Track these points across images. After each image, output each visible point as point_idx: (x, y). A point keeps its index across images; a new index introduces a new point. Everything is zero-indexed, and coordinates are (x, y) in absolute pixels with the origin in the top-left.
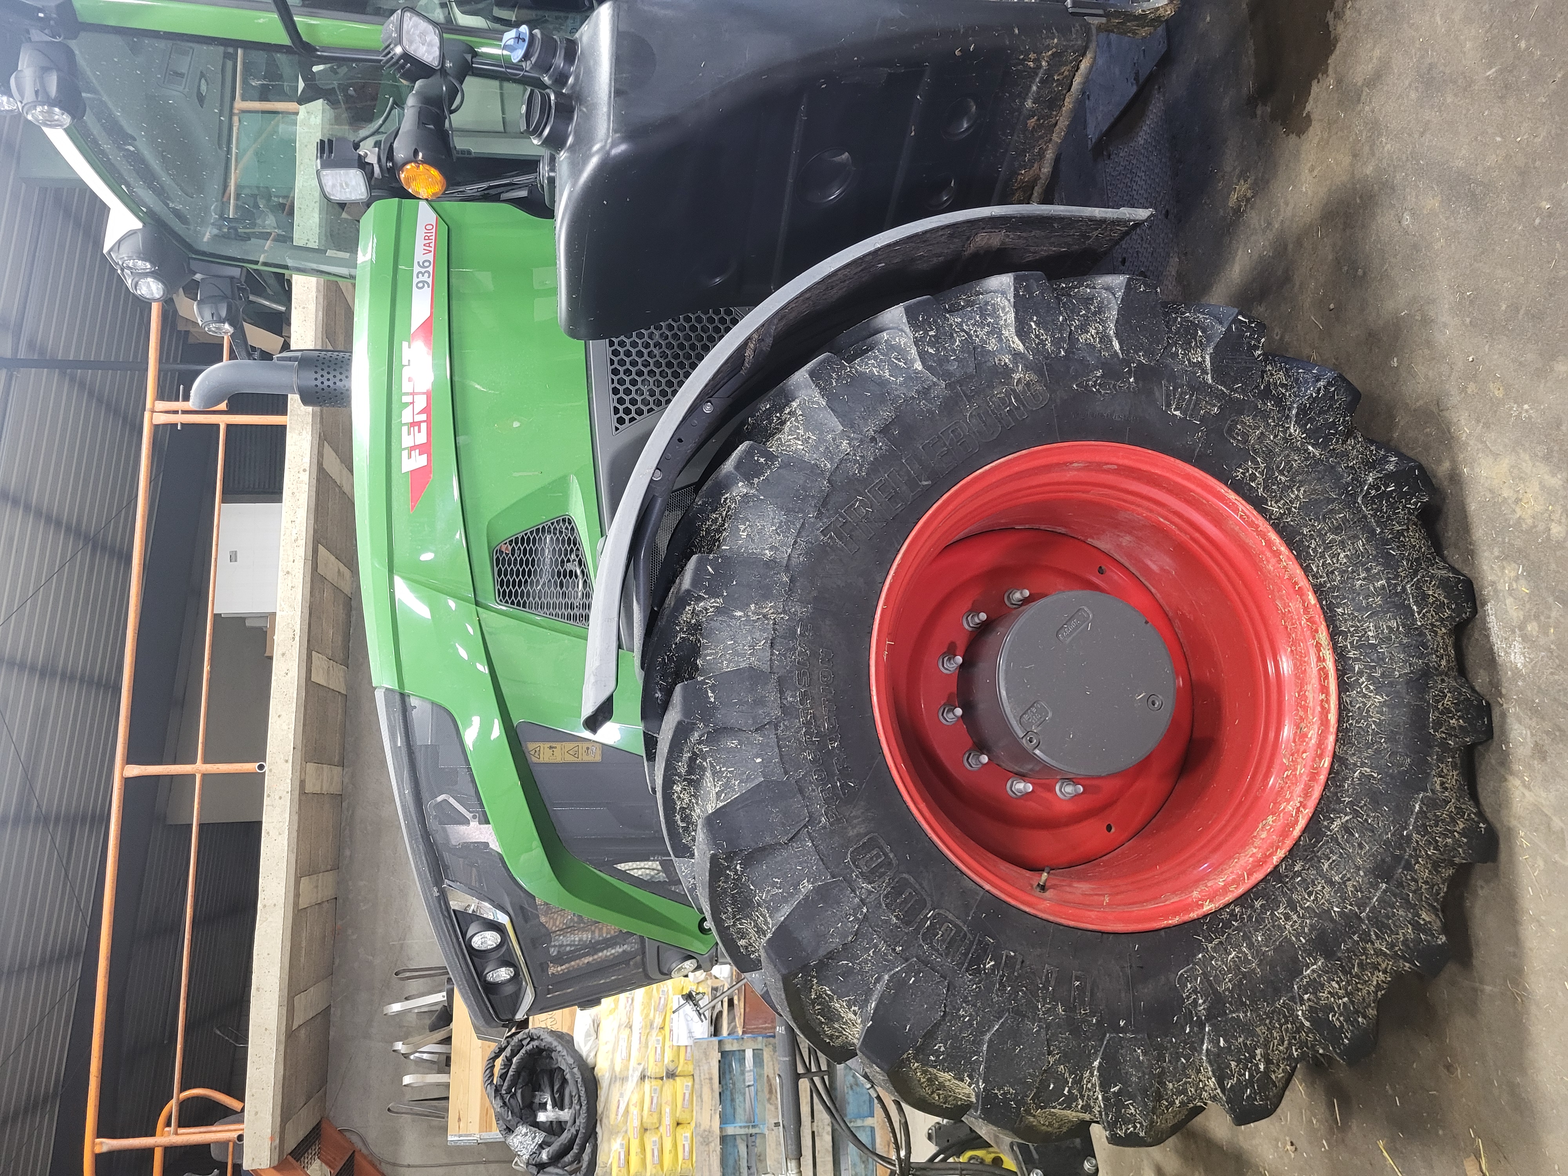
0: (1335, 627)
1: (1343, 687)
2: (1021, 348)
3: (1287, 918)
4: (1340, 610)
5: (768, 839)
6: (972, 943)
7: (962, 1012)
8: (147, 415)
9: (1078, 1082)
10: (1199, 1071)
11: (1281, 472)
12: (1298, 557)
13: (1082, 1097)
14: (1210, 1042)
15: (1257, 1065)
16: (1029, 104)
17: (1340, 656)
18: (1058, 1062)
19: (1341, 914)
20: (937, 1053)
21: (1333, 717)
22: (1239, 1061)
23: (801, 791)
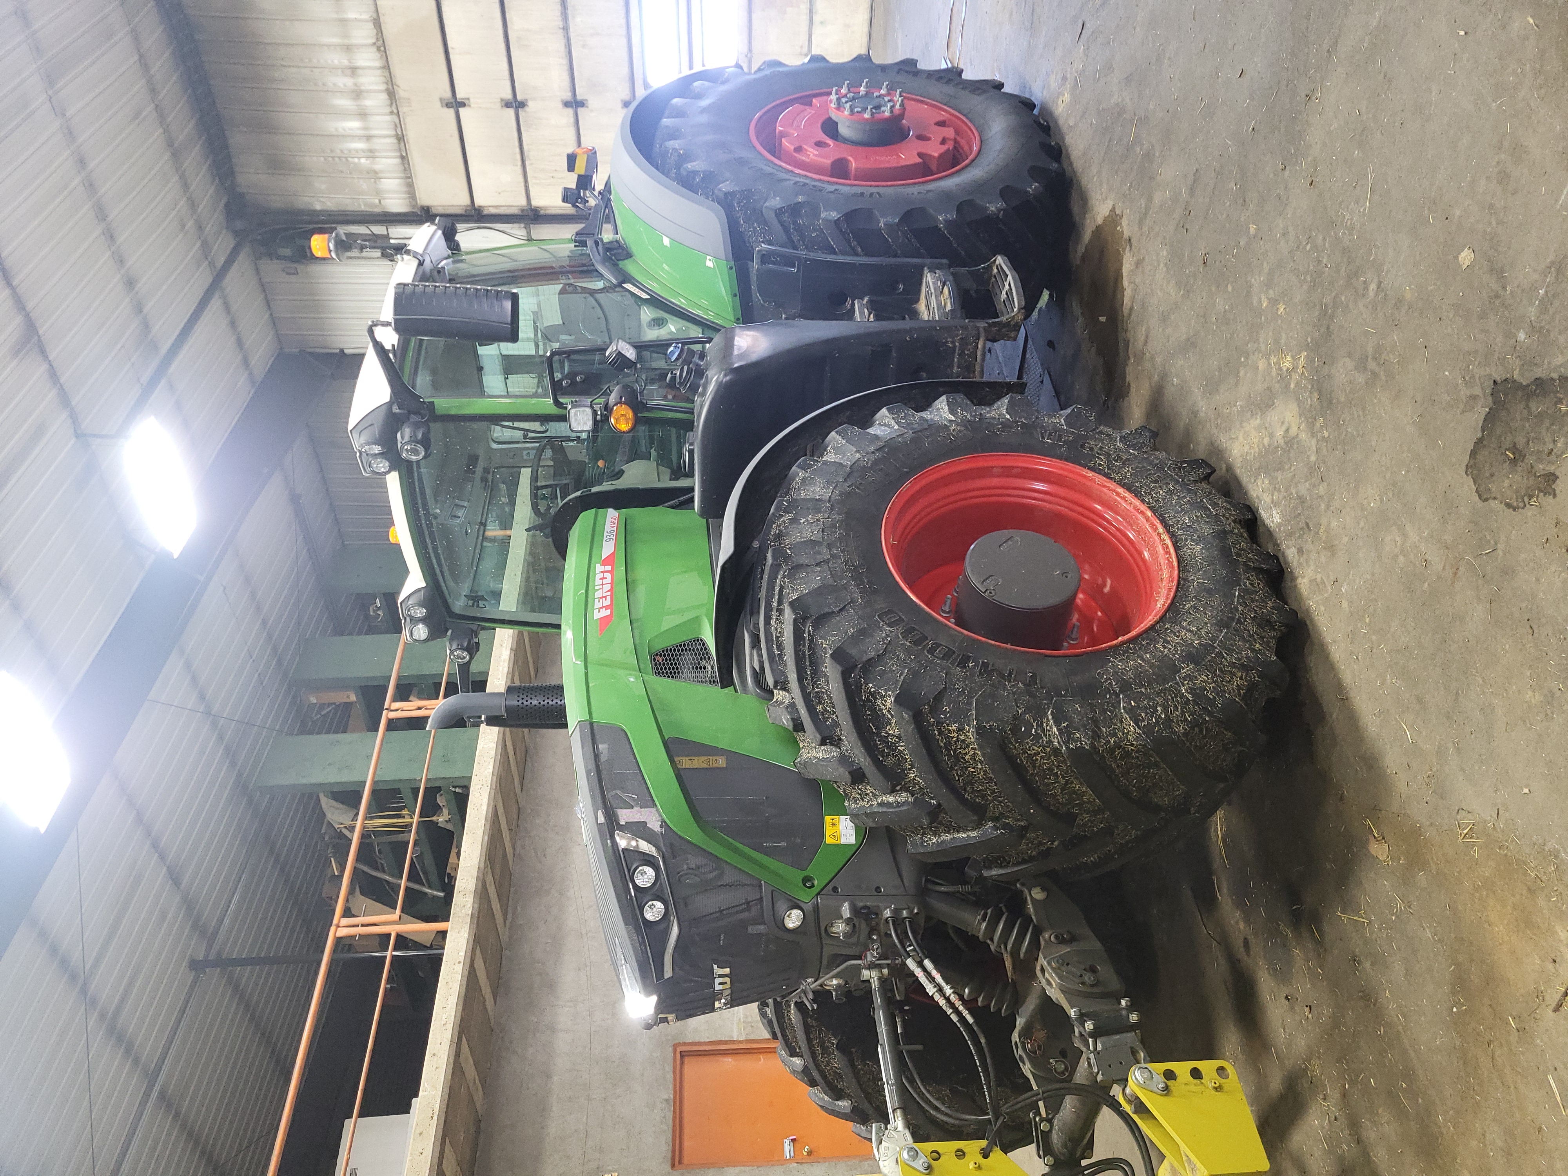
0: (1166, 523)
1: (1177, 548)
2: (953, 419)
3: (1165, 647)
4: (1167, 516)
5: (827, 610)
6: (958, 656)
7: (957, 686)
8: (333, 929)
9: (1040, 725)
10: (1122, 722)
11: (1116, 461)
12: (1136, 496)
13: (1045, 735)
14: (1124, 702)
15: (1160, 716)
16: (955, 370)
17: (1172, 536)
18: (1025, 713)
19: (1200, 644)
20: (945, 713)
21: (1175, 563)
22: (1147, 714)
23: (845, 588)
